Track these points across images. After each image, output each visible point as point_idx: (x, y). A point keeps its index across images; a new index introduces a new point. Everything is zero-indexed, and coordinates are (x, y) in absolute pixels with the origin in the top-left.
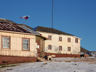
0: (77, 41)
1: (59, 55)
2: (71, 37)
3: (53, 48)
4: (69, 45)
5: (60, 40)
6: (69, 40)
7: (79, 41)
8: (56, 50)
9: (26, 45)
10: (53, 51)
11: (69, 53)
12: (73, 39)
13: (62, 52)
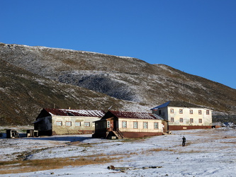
0: (208, 113)
1: (190, 128)
2: (202, 109)
3: (184, 121)
4: (200, 116)
5: (191, 113)
6: (200, 112)
7: (210, 112)
8: (187, 123)
9: (157, 127)
10: (184, 124)
11: (200, 124)
12: (204, 111)
13: (193, 124)
